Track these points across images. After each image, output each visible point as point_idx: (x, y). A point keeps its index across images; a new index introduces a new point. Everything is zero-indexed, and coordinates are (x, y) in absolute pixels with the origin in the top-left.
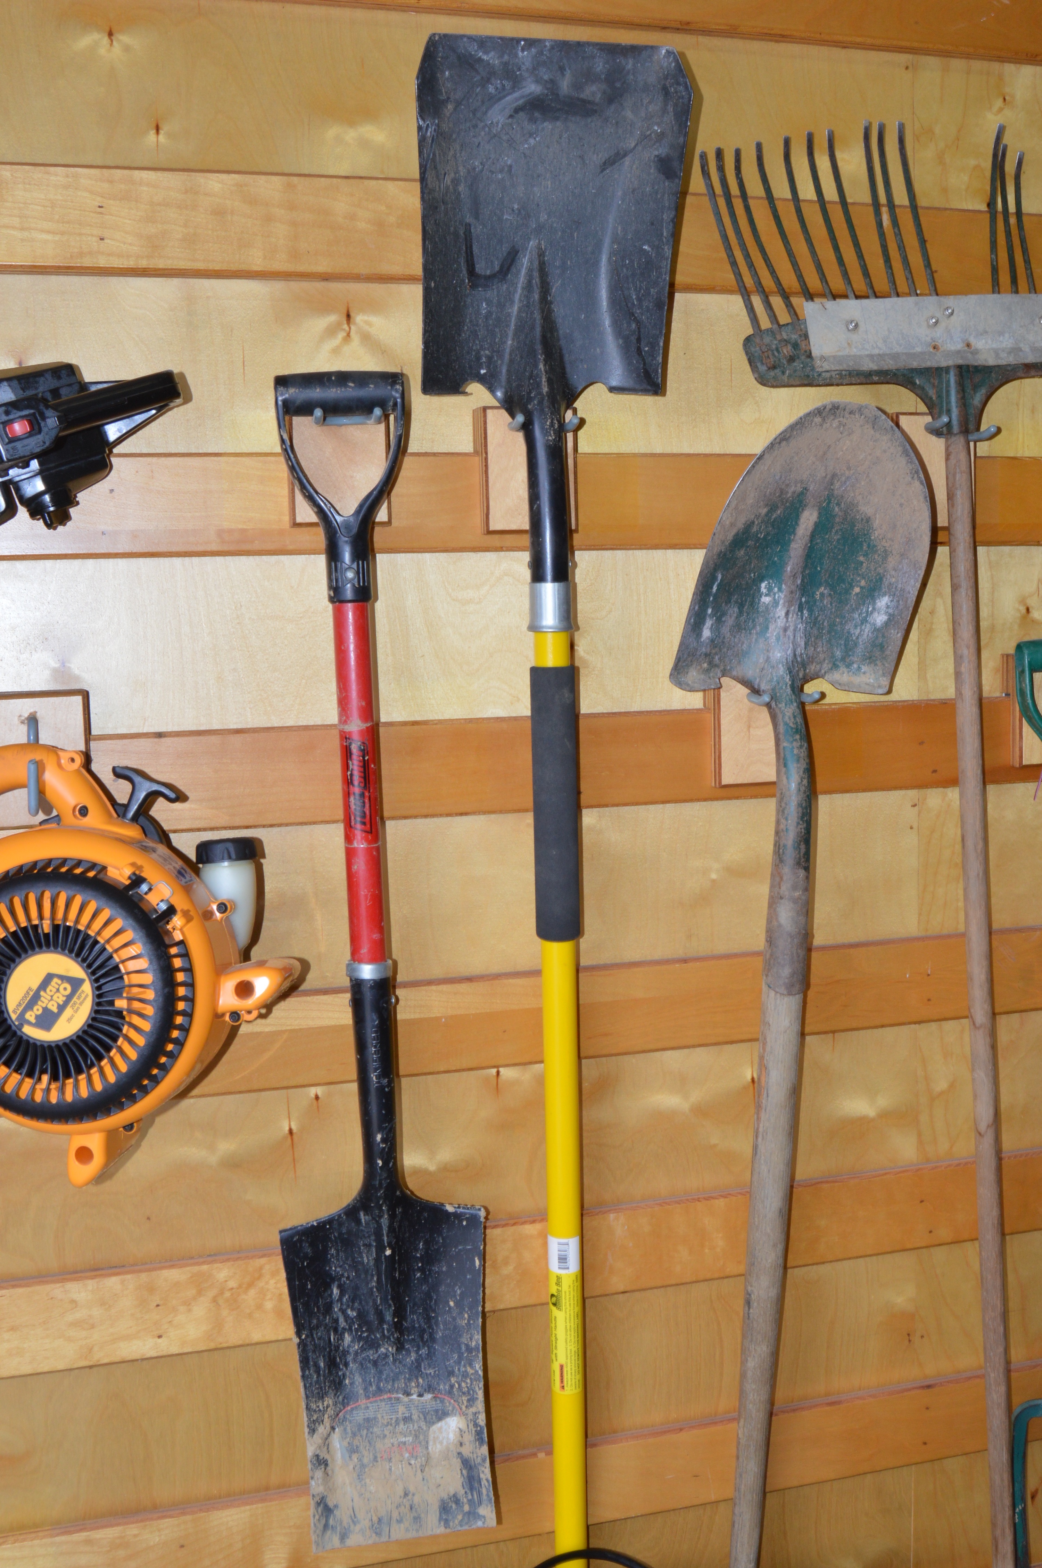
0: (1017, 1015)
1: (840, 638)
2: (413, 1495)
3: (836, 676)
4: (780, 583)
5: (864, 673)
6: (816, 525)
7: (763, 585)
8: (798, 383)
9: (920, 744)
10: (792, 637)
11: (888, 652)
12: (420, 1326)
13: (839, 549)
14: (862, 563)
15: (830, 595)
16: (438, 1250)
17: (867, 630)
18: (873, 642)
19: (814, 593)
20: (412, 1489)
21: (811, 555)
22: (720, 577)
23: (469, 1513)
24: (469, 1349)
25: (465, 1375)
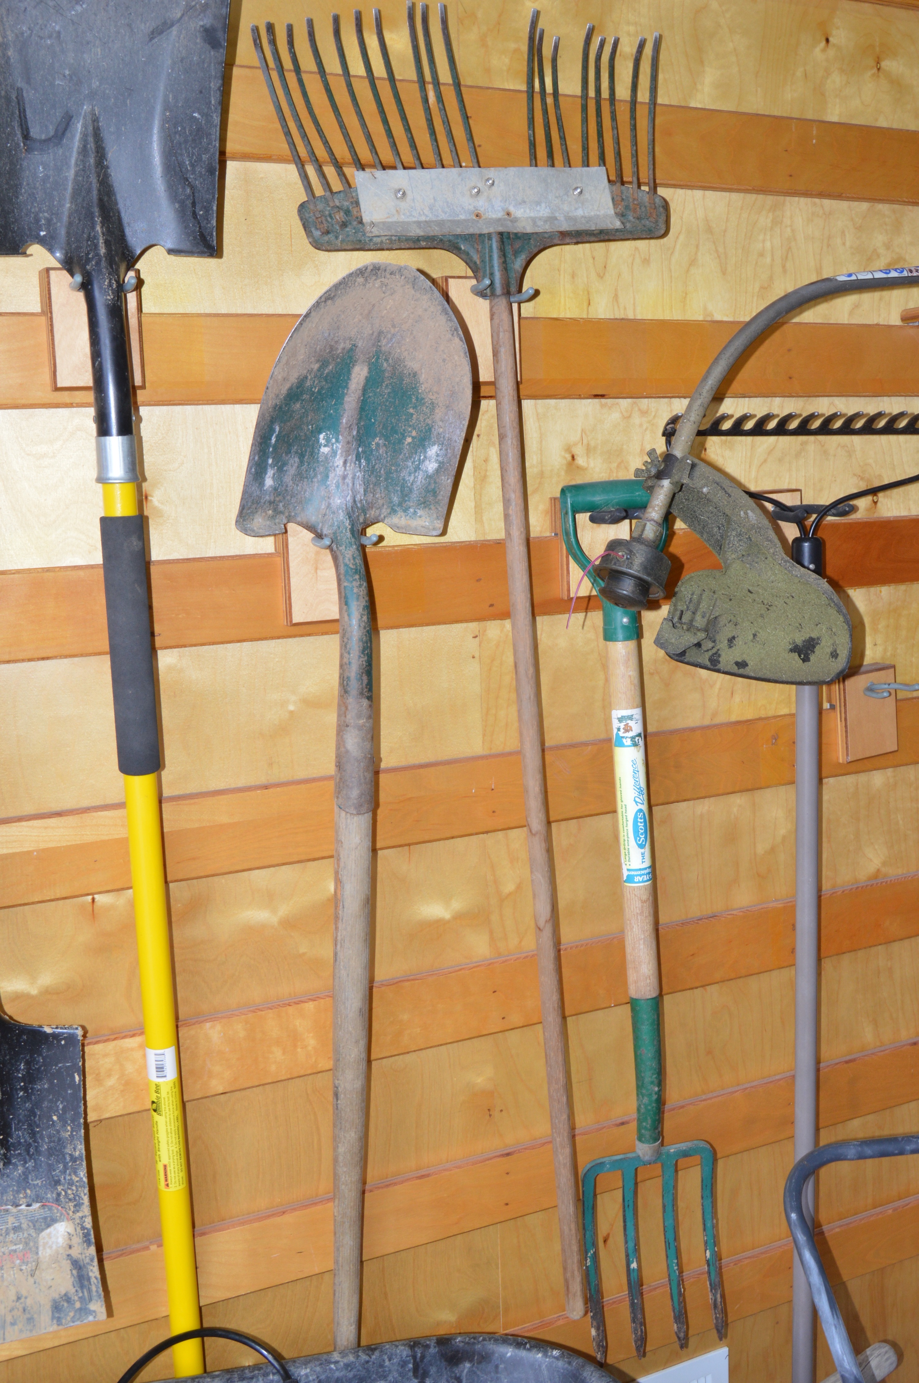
0: (575, 821)
1: (397, 485)
2: (26, 1298)
3: (395, 520)
4: (337, 433)
5: (420, 517)
6: (367, 379)
7: (322, 436)
8: (351, 247)
9: (477, 581)
10: (351, 485)
11: (440, 497)
12: (25, 1141)
13: (390, 402)
14: (412, 414)
15: (385, 445)
16: (38, 1069)
17: (420, 477)
18: (427, 488)
19: (370, 444)
20: (24, 1293)
21: (364, 407)
22: (277, 429)
23: (80, 1309)
24: (74, 1159)
25: (71, 1183)
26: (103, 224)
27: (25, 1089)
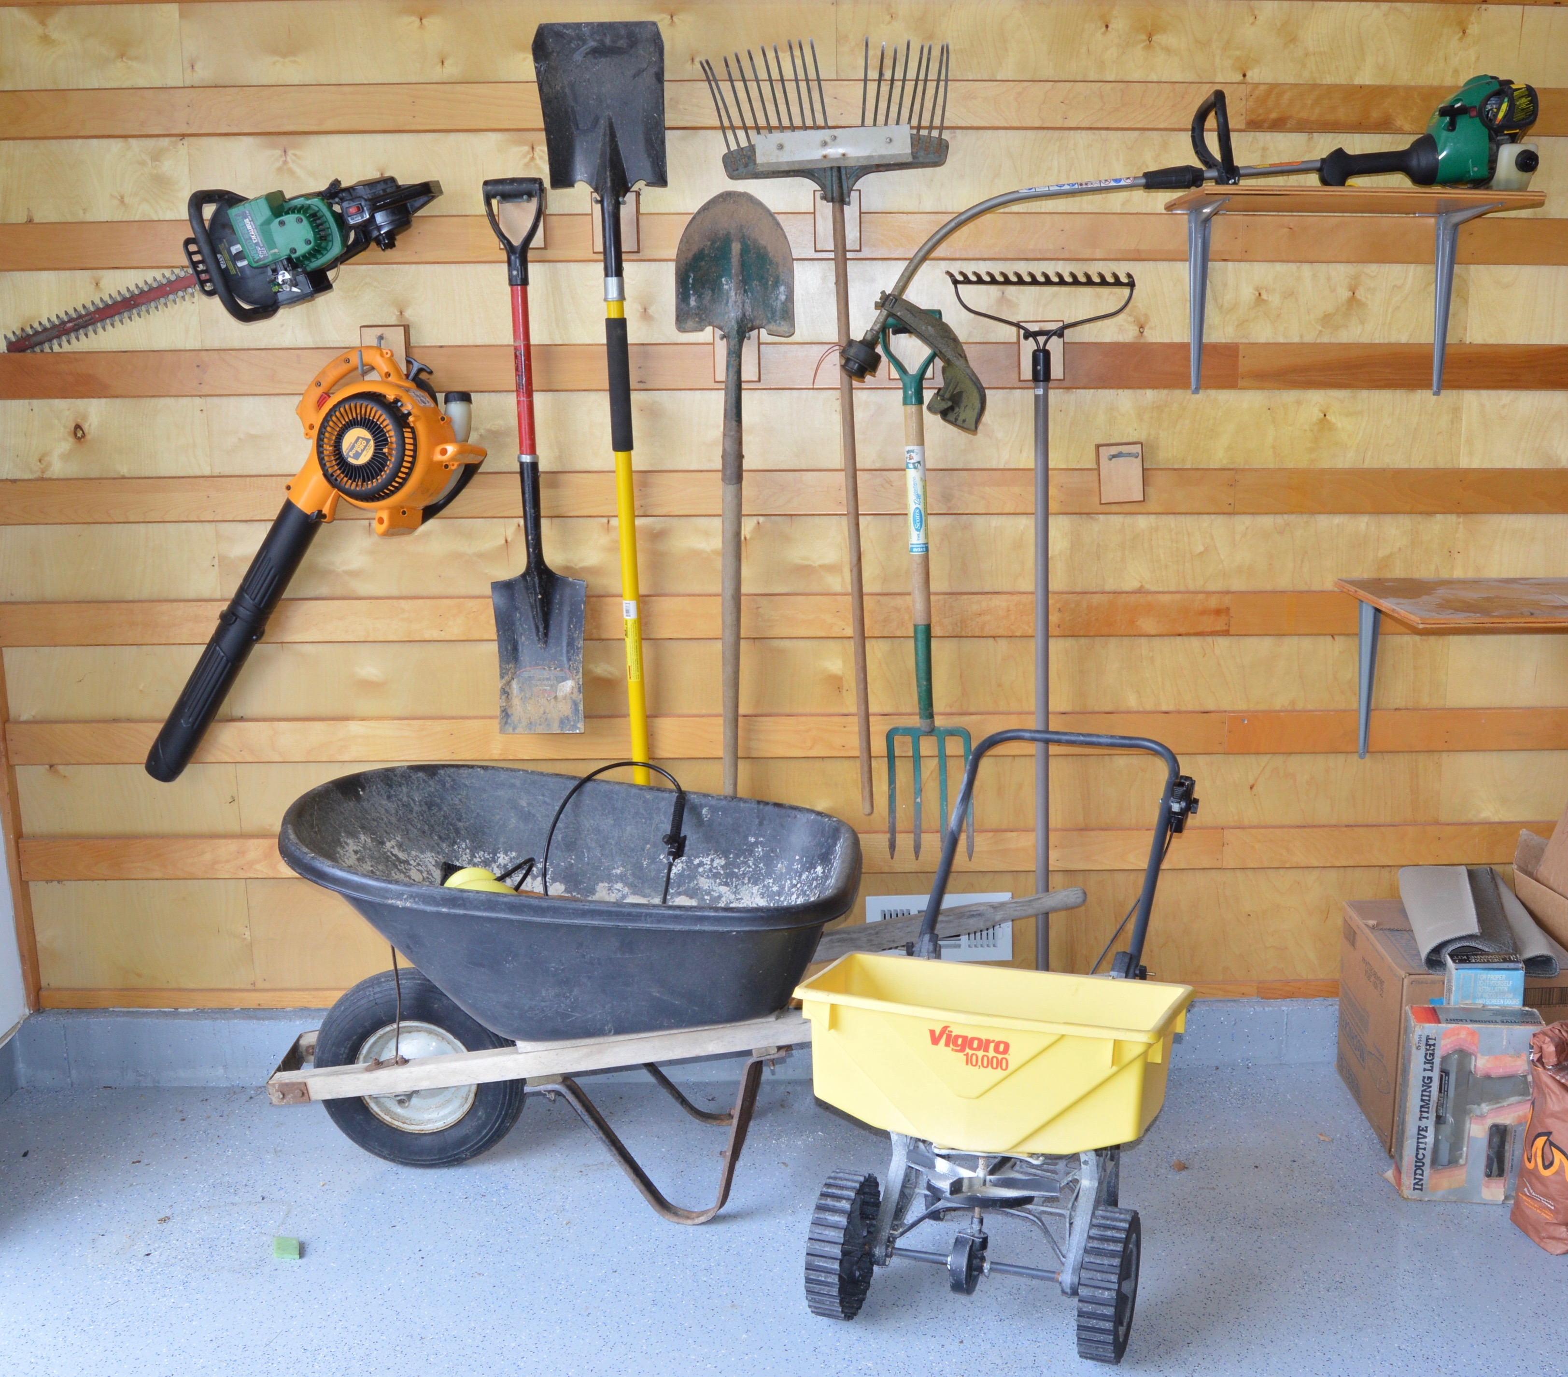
2: (548, 713)
3: (773, 327)
4: (731, 278)
6: (742, 250)
7: (723, 280)
8: (750, 177)
10: (741, 306)
11: (790, 315)
12: (556, 636)
13: (755, 262)
15: (758, 285)
16: (566, 600)
17: (779, 303)
18: (783, 309)
19: (750, 284)
20: (547, 711)
21: (743, 264)
22: (692, 275)
23: (573, 725)
24: (578, 648)
25: (576, 661)
26: (611, 171)
27: (559, 609)
